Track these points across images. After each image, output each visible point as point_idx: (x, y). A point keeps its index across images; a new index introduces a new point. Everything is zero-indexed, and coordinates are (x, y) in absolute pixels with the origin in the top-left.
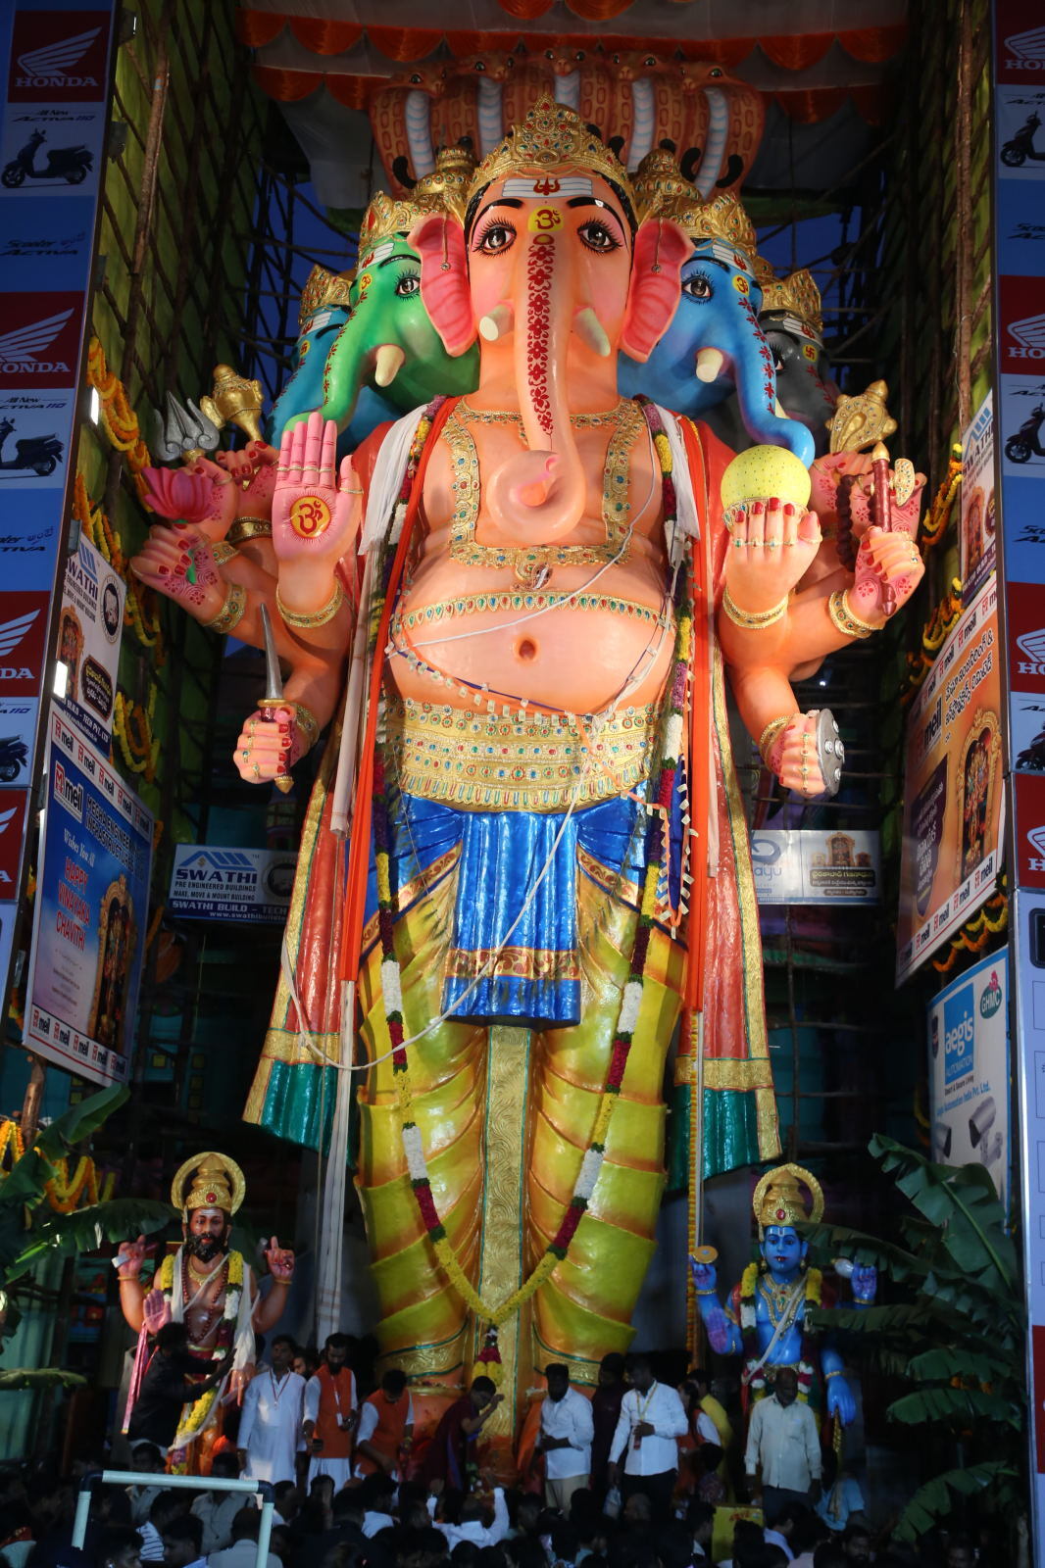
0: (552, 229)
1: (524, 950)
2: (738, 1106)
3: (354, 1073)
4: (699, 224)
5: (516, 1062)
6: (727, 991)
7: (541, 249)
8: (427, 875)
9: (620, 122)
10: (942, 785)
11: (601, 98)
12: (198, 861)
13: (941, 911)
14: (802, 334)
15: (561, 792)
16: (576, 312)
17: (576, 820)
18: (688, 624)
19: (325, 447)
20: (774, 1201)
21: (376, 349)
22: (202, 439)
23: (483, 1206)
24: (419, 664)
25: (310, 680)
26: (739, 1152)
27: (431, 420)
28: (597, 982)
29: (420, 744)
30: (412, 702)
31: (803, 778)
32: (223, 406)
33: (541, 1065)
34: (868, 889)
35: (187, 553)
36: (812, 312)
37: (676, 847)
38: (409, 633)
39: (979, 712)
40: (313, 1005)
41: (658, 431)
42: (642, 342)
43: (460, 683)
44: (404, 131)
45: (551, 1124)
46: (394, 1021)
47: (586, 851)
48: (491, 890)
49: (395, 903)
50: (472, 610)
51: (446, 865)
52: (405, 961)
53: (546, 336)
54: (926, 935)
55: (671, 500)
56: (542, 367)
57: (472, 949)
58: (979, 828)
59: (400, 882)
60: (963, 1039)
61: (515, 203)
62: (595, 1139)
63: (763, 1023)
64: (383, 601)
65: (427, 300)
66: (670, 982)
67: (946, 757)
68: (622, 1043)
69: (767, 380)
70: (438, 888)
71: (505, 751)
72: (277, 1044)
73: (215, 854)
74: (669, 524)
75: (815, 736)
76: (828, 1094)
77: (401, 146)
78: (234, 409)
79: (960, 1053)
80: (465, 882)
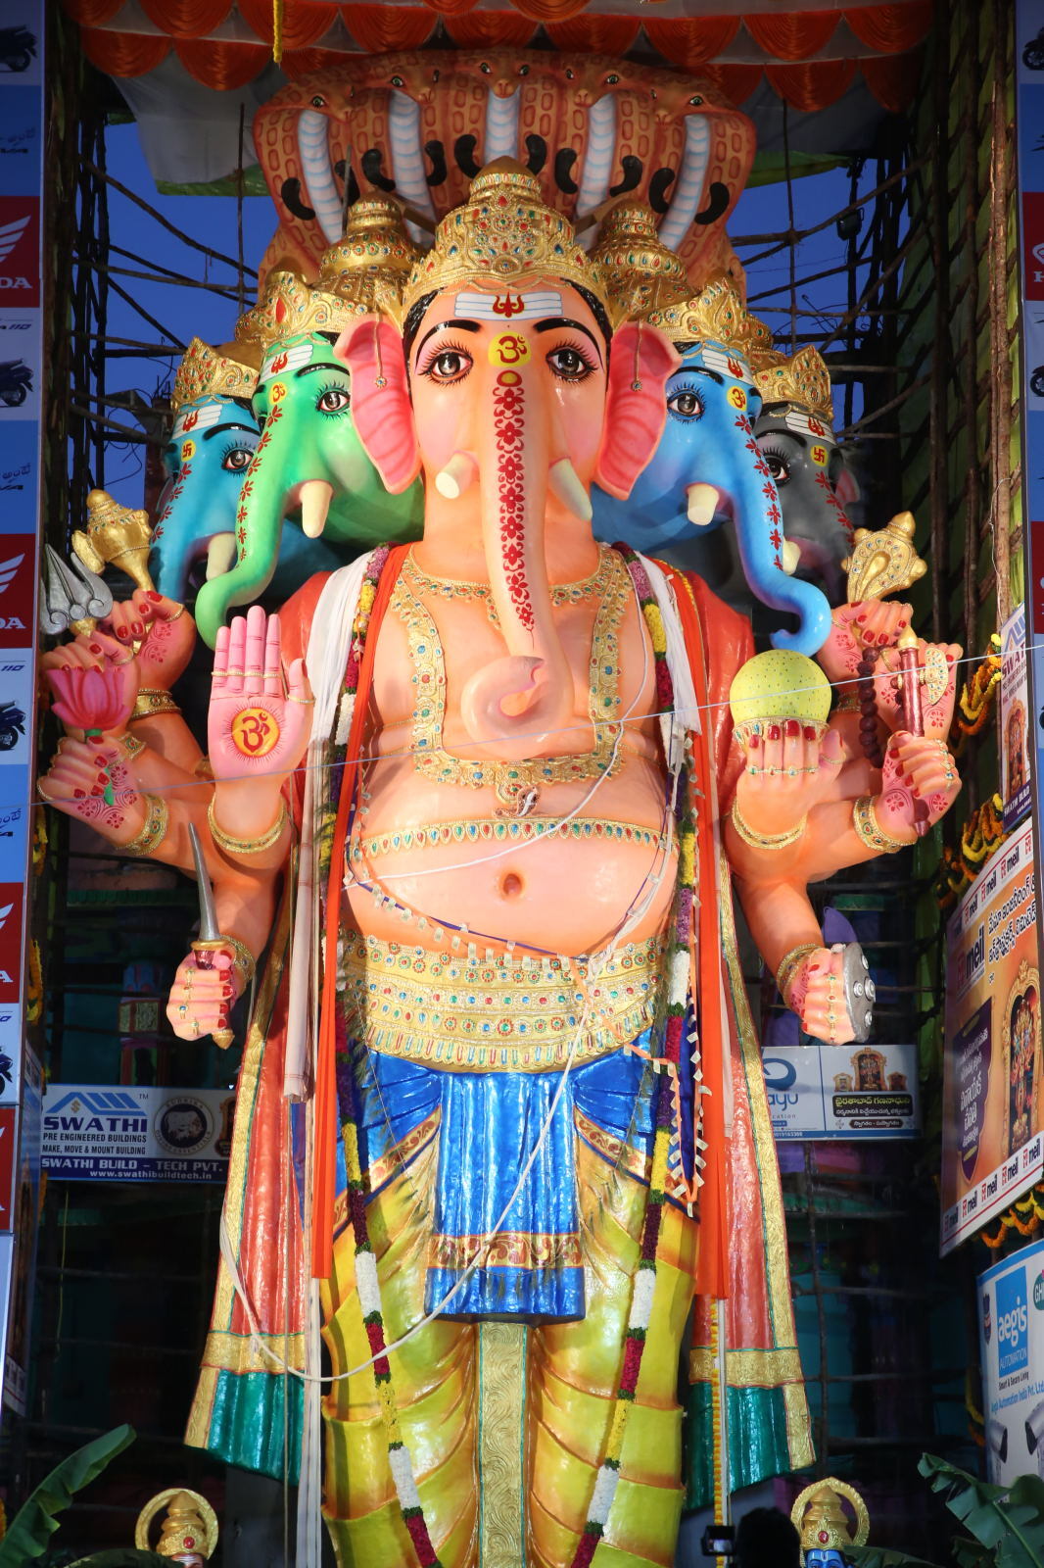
0: (517, 363)
1: (520, 1236)
2: (763, 1406)
3: (323, 1384)
4: (685, 325)
5: (511, 1364)
6: (745, 1269)
7: (509, 393)
8: (403, 1148)
9: (571, 131)
10: (986, 1031)
11: (547, 104)
12: (70, 1105)
13: (989, 1180)
14: (808, 432)
15: (555, 1048)
16: (551, 465)
17: (572, 1078)
18: (692, 840)
19: (269, 647)
20: (815, 1522)
21: (300, 485)
22: (93, 605)
23: (478, 1536)
24: (386, 899)
25: (241, 904)
26: (766, 1460)
27: (376, 584)
28: (602, 1267)
29: (387, 991)
30: (376, 941)
31: (831, 1027)
32: (102, 545)
33: (539, 1366)
34: (904, 1119)
35: (104, 771)
36: (820, 399)
37: (686, 1105)
38: (371, 861)
39: (1024, 964)
40: (263, 1301)
41: (648, 599)
42: (621, 475)
43: (435, 924)
44: (296, 147)
45: (554, 1436)
46: (373, 1324)
47: (585, 1114)
48: (476, 1165)
49: (366, 1183)
50: (447, 840)
51: (424, 1136)
52: (381, 1252)
53: (521, 509)
54: (973, 1203)
55: (666, 688)
56: (518, 548)
57: (460, 1235)
58: (1026, 1101)
59: (370, 1158)
60: (1016, 1328)
61: (471, 326)
62: (609, 1454)
63: (789, 1306)
64: (334, 817)
65: (359, 423)
66: (682, 1264)
67: (990, 1000)
68: (634, 1341)
69: (773, 527)
70: (416, 1164)
71: (489, 1001)
72: (222, 1349)
73: (91, 1095)
74: (665, 718)
75: (843, 979)
76: (859, 1378)
77: (291, 166)
78: (117, 549)
79: (1014, 1344)
80: (446, 1153)
